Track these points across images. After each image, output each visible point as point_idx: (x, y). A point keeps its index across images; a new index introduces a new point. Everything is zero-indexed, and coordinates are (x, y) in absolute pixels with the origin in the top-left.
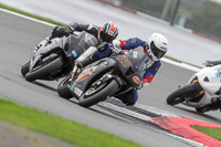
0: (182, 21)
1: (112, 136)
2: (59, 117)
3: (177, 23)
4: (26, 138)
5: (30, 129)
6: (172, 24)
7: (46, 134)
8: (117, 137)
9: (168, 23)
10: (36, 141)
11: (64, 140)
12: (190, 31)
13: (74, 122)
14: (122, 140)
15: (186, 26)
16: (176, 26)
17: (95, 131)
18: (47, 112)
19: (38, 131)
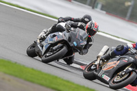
0: (100, 6)
1: (56, 77)
2: (24, 66)
3: (96, 7)
4: (3, 79)
5: (5, 73)
6: (93, 8)
7: (16, 76)
8: (60, 78)
9: (91, 7)
10: (9, 80)
11: (26, 80)
12: (104, 12)
13: (33, 69)
14: (62, 80)
15: (102, 9)
16: (96, 9)
17: (46, 74)
18: (16, 63)
19: (10, 74)
